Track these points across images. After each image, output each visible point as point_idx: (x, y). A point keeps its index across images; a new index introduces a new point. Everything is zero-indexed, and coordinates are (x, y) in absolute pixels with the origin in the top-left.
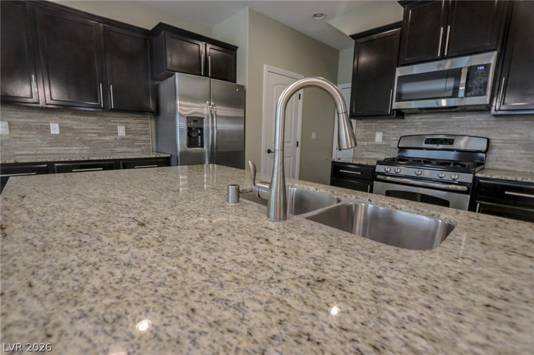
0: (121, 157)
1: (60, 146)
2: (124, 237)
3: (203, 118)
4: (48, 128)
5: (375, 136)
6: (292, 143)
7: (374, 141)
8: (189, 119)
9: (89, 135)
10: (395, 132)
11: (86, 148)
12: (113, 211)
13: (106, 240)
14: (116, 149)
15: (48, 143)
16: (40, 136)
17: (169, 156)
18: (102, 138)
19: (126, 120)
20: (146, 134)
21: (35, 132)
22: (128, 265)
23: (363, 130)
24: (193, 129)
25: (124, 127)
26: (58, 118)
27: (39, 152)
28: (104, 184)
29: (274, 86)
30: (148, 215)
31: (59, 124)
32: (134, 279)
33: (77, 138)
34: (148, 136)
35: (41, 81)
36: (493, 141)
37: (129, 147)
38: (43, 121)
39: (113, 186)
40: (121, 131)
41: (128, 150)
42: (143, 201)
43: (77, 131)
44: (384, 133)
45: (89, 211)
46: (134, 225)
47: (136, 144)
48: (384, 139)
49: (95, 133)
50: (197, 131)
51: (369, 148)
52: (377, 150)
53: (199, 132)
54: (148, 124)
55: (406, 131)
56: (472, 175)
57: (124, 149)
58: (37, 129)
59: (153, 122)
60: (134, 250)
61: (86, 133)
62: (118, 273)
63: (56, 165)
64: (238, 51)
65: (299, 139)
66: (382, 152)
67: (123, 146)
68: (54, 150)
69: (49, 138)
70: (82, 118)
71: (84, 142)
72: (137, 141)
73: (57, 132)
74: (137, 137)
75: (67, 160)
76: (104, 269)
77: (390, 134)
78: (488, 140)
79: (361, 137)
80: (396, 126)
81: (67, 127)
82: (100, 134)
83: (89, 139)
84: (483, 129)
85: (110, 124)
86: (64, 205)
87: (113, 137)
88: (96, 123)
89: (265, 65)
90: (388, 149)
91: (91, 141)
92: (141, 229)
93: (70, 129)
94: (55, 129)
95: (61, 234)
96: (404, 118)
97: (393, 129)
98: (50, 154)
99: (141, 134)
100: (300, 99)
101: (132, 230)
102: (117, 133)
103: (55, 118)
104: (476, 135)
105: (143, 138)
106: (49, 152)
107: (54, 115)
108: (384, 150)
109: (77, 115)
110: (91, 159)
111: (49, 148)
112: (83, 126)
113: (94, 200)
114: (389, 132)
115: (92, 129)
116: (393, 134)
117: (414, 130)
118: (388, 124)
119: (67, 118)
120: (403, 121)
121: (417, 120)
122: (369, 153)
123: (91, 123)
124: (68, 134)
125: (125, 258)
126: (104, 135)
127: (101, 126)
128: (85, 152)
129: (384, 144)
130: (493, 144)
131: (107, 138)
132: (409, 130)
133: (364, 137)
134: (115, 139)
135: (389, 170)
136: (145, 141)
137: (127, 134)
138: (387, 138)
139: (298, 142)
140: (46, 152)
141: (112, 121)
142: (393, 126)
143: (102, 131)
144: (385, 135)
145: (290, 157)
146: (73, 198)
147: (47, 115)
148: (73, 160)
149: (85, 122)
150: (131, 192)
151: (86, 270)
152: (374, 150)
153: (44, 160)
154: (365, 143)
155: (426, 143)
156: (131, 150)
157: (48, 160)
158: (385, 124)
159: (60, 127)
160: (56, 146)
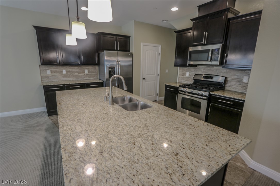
0: (86, 82)
1: (66, 78)
2: (80, 106)
3: (115, 67)
4: (62, 72)
5: (186, 74)
6: (155, 75)
7: (186, 76)
8: (110, 68)
9: (75, 73)
10: (193, 72)
11: (74, 78)
12: (79, 102)
13: (77, 107)
14: (84, 78)
15: (62, 77)
16: (60, 74)
17: (103, 81)
18: (80, 75)
19: (88, 67)
20: (95, 72)
21: (58, 73)
22: (80, 110)
23: (182, 71)
24: (111, 71)
25: (87, 70)
26: (65, 68)
27: (60, 80)
28: (78, 94)
29: (146, 51)
30: (86, 103)
31: (66, 70)
32: (80, 112)
33: (71, 75)
34: (96, 73)
35: (60, 52)
36: (228, 78)
37: (89, 77)
38: (61, 69)
39: (80, 95)
40: (86, 71)
41: (89, 78)
42: (86, 99)
43: (71, 72)
44: (190, 72)
45: (74, 101)
46: (82, 104)
47: (92, 76)
48: (189, 75)
49: (77, 73)
50: (113, 72)
51: (184, 78)
52: (187, 80)
53: (114, 72)
54: (96, 68)
55: (197, 72)
56: (208, 93)
57: (87, 78)
58: (59, 72)
59: (98, 67)
60: (81, 108)
61: (74, 73)
62: (78, 111)
63: (65, 85)
64: (130, 38)
65: (159, 73)
66: (189, 81)
67: (87, 77)
68: (64, 79)
69: (62, 75)
70: (73, 67)
71: (74, 76)
72: (92, 75)
73: (65, 73)
74: (92, 74)
75: (69, 84)
76: (76, 110)
77: (191, 73)
78: (226, 78)
79: (181, 74)
80: (194, 70)
81: (68, 71)
82: (79, 73)
83: (75, 75)
84: (224, 73)
85: (82, 69)
86: (69, 100)
87: (83, 74)
88: (78, 69)
89: (142, 43)
90: (191, 80)
91: (76, 76)
92: (83, 105)
93: (69, 72)
94: (64, 72)
95: (70, 105)
96: (197, 67)
97: (193, 71)
98: (63, 81)
99: (93, 72)
100: (159, 55)
101: (82, 105)
102: (85, 72)
103: (64, 68)
104: (222, 76)
105: (94, 74)
106: (63, 80)
107: (64, 67)
108: (189, 80)
109: (71, 67)
110: (76, 83)
111: (63, 79)
112: (74, 70)
113: (76, 99)
114: (191, 72)
115: (76, 71)
116: (193, 73)
117: (201, 72)
118: (191, 69)
119: (68, 68)
120: (196, 68)
121: (202, 68)
122: (184, 81)
123: (76, 69)
124: (68, 74)
125: (79, 109)
126: (80, 73)
127: (79, 70)
128: (74, 80)
129: (189, 77)
130: (228, 80)
131: (82, 74)
132: (199, 72)
133: (183, 74)
134: (84, 74)
135: (183, 89)
136: (95, 75)
137: (88, 72)
138: (190, 75)
139: (158, 74)
140: (62, 80)
141: (83, 68)
142: (193, 70)
143: (80, 72)
144: (190, 73)
145: (155, 81)
146: (71, 98)
147: (62, 67)
148: (70, 83)
149: (74, 69)
150: (84, 97)
151: (74, 110)
152: (186, 80)
153: (62, 84)
154: (183, 76)
155: (203, 78)
156: (90, 78)
157: (63, 84)
158: (190, 69)
159: (66, 71)
160: (65, 78)
